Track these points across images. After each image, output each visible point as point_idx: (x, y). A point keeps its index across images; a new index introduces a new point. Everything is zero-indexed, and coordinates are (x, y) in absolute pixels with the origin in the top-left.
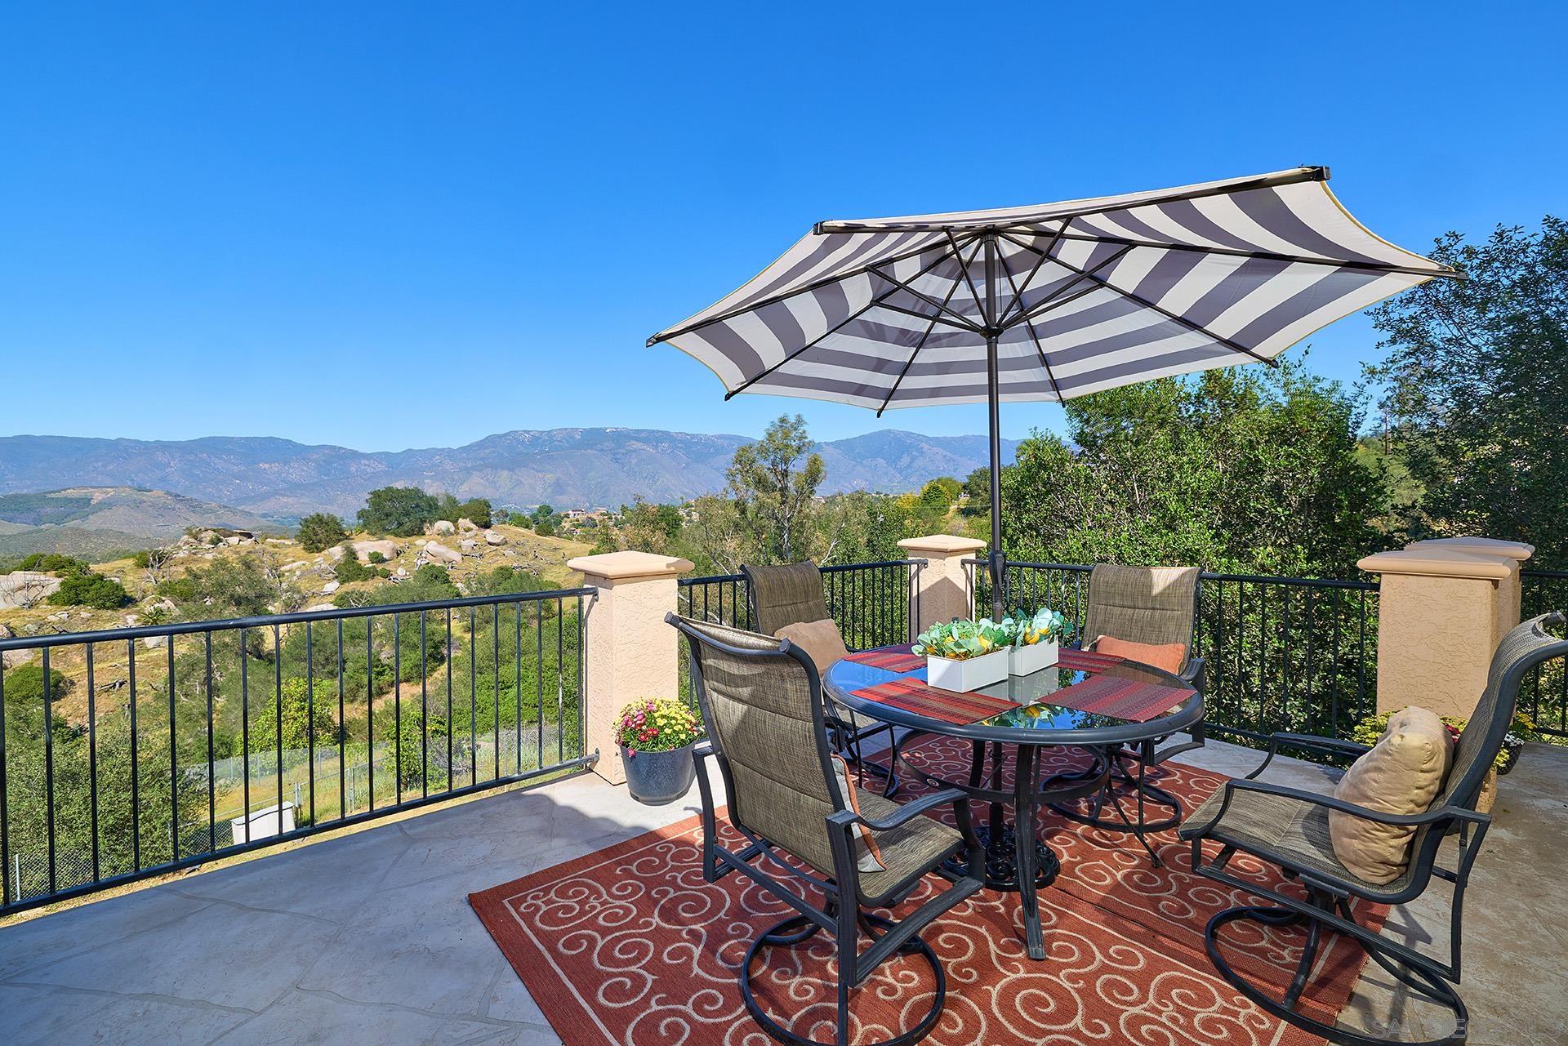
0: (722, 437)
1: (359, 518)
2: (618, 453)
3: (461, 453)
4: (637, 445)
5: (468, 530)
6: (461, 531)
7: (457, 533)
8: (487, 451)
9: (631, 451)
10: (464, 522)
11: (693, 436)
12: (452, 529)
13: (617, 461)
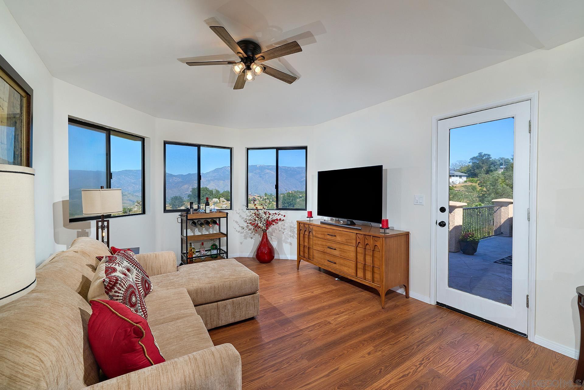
0: (299, 168)
1: (188, 197)
2: (261, 174)
3: (207, 175)
4: (268, 171)
5: (224, 202)
6: (221, 202)
7: (220, 203)
8: (216, 174)
9: (266, 173)
10: (222, 199)
11: (288, 168)
12: (218, 201)
13: (261, 177)
